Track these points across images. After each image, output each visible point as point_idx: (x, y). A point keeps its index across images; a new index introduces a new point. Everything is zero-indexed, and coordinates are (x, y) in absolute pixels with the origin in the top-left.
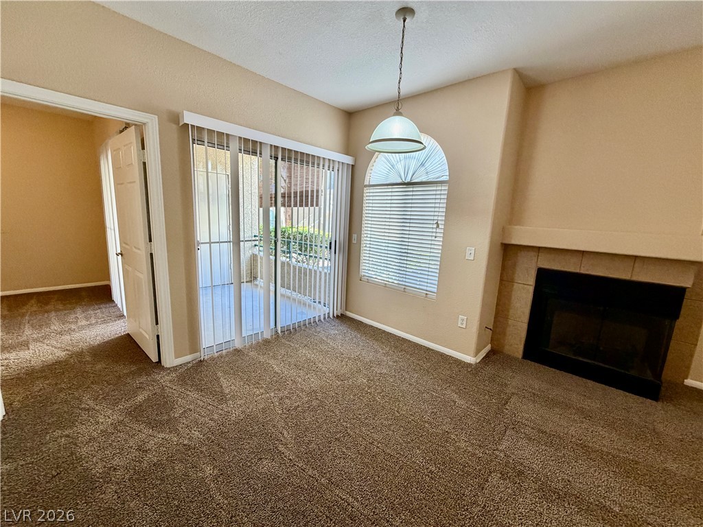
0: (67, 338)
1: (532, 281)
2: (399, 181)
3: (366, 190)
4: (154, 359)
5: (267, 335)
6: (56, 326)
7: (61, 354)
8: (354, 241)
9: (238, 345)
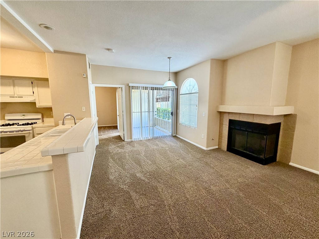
0: (108, 135)
1: (228, 124)
2: (188, 93)
3: (180, 96)
4: (123, 139)
5: (149, 138)
6: (106, 133)
7: (107, 137)
8: (178, 112)
9: (142, 139)
